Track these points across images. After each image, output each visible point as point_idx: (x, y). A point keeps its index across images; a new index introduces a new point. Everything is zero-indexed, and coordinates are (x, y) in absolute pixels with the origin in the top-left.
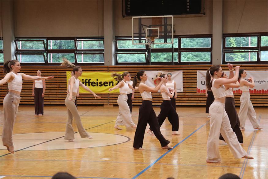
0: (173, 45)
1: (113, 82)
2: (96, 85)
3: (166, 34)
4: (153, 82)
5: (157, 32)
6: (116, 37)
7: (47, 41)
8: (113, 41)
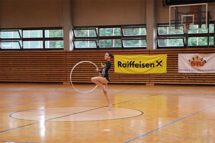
0: (208, 30)
1: (154, 64)
2: (139, 66)
3: (201, 20)
4: (190, 64)
5: (192, 19)
6: (157, 24)
7: (99, 29)
8: (154, 27)
